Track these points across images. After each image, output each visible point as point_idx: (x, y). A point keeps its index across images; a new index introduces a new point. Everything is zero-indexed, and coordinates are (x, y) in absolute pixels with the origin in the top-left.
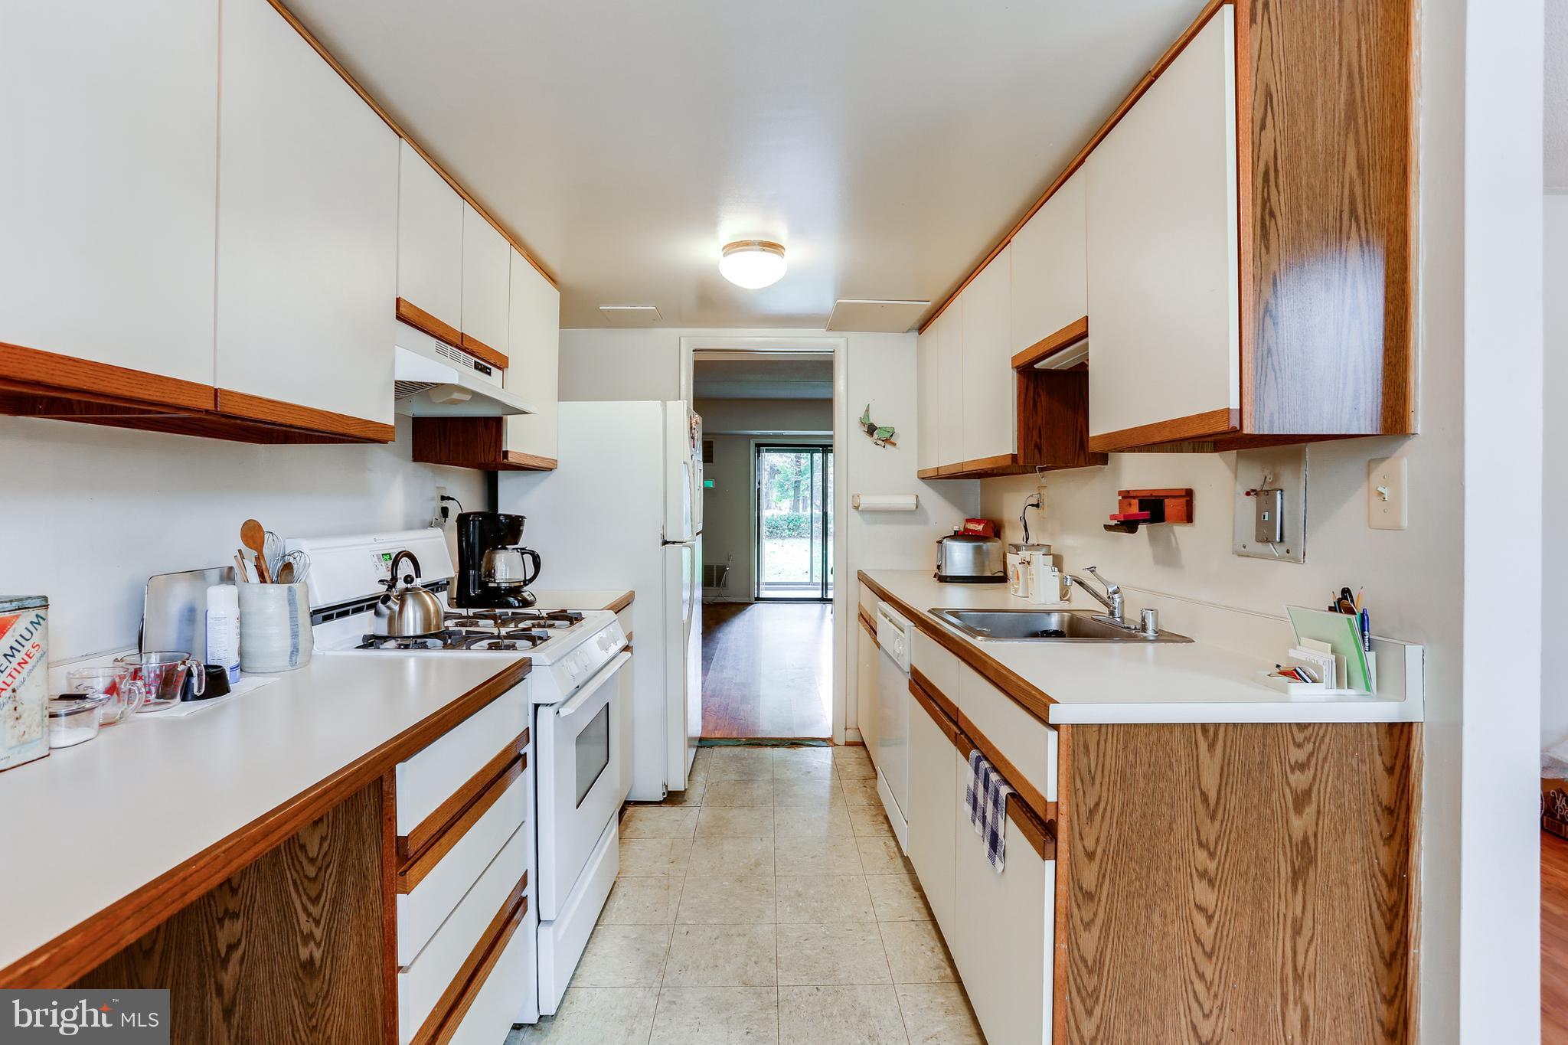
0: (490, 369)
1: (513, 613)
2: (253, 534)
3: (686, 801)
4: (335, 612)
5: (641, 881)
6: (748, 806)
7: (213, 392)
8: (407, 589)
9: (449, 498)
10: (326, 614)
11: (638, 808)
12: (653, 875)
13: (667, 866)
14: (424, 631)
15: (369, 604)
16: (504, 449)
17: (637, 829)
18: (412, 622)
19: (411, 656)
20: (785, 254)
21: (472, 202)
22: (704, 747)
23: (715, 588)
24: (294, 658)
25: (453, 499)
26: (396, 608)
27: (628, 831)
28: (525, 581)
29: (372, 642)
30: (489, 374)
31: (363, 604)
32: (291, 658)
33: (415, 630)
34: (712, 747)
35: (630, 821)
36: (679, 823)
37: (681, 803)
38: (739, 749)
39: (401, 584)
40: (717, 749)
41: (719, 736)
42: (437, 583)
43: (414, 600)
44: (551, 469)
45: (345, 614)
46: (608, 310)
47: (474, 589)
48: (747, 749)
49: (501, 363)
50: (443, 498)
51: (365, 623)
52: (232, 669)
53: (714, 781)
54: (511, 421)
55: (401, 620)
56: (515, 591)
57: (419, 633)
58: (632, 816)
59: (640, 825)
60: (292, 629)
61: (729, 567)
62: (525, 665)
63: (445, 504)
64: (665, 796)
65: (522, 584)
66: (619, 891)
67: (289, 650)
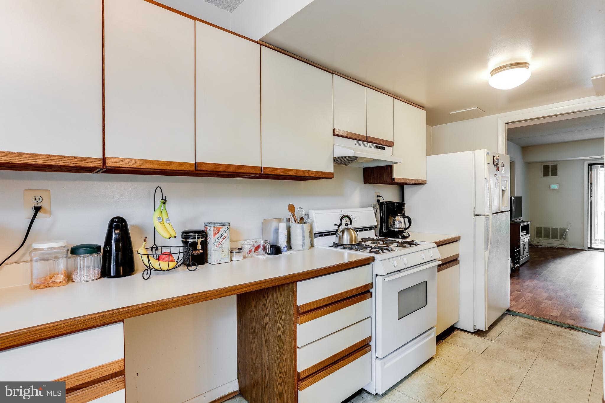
0: (385, 148)
1: (392, 240)
2: (291, 208)
3: (487, 336)
4: (324, 234)
5: (445, 362)
6: (521, 349)
7: (261, 168)
8: (346, 228)
9: (380, 196)
10: (321, 235)
11: (461, 332)
12: (452, 362)
13: (461, 360)
14: (350, 243)
15: (334, 233)
16: (393, 177)
17: (456, 341)
18: (346, 240)
19: (346, 252)
20: (529, 67)
21: (369, 86)
22: (511, 315)
23: (559, 239)
24: (303, 247)
25: (381, 197)
26: (341, 234)
27: (451, 340)
28: (405, 229)
29: (336, 245)
30: (384, 149)
31: (329, 233)
32: (302, 247)
33: (347, 242)
34: (515, 316)
35: (454, 336)
36: (478, 345)
37: (484, 336)
38: (532, 321)
39: (343, 227)
40: (518, 318)
41: (521, 312)
42: (371, 227)
43: (347, 232)
44: (424, 184)
45: (328, 235)
46: (455, 113)
47: (385, 230)
48: (537, 322)
49: (391, 144)
50: (378, 196)
51: (333, 239)
52: (284, 248)
53: (508, 332)
54: (395, 166)
55: (343, 238)
56: (401, 232)
57: (348, 243)
58: (456, 334)
59: (458, 339)
60: (303, 238)
61: (568, 230)
62: (372, 259)
63: (379, 198)
64: (476, 331)
65: (404, 229)
66: (433, 362)
67: (302, 244)
